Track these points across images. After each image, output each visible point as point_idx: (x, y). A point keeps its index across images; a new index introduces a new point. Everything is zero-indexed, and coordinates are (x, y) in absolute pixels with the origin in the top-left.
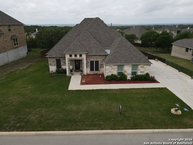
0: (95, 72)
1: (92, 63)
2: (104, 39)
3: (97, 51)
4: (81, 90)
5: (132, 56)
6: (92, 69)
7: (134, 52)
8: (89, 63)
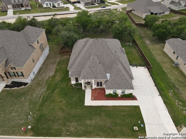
0: (99, 87)
1: (98, 83)
2: (106, 62)
3: (101, 77)
4: (92, 106)
5: (123, 83)
6: (98, 85)
7: (125, 80)
8: (96, 83)
